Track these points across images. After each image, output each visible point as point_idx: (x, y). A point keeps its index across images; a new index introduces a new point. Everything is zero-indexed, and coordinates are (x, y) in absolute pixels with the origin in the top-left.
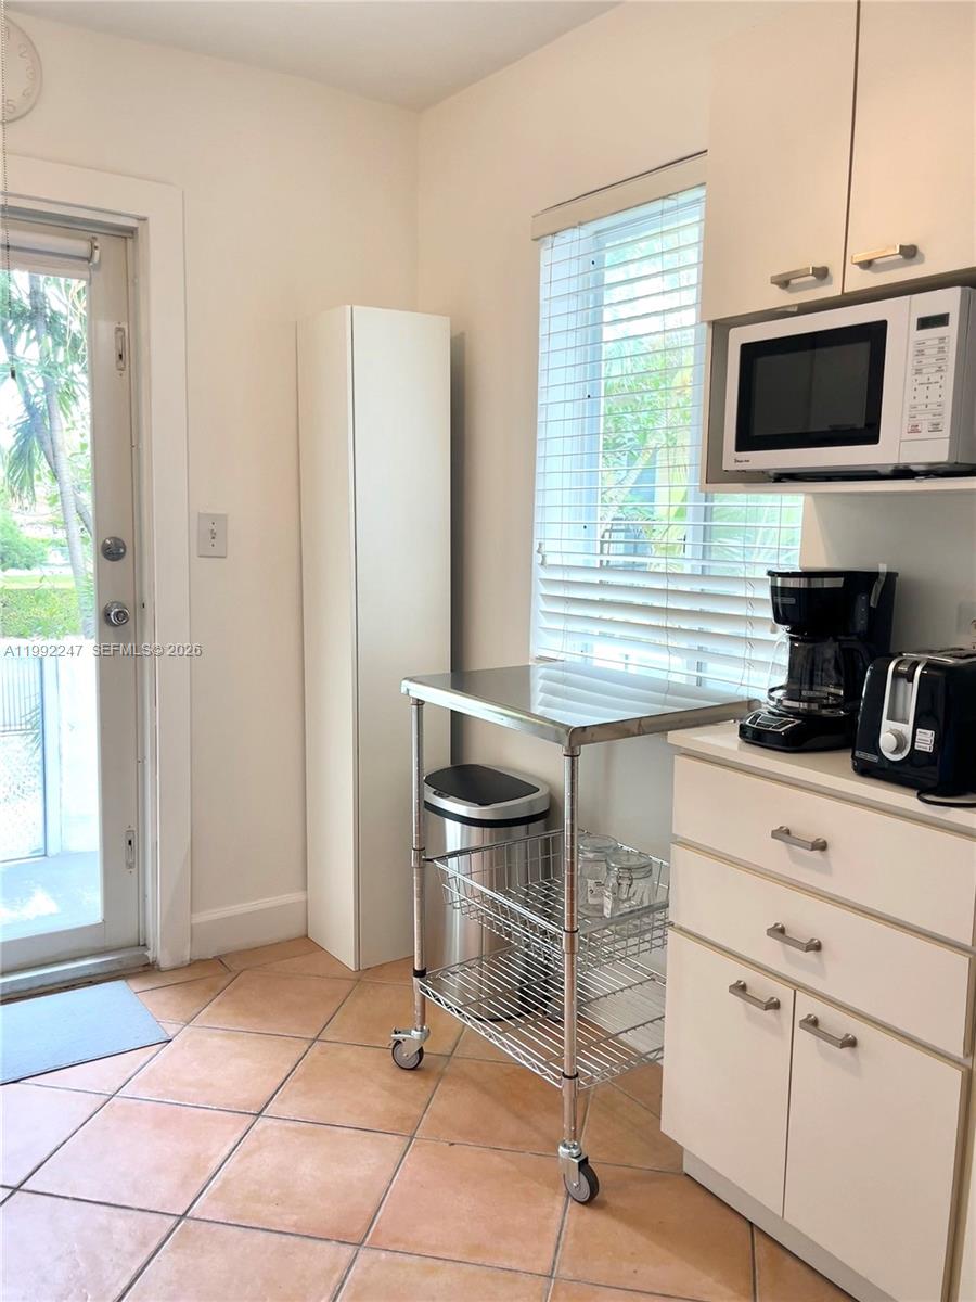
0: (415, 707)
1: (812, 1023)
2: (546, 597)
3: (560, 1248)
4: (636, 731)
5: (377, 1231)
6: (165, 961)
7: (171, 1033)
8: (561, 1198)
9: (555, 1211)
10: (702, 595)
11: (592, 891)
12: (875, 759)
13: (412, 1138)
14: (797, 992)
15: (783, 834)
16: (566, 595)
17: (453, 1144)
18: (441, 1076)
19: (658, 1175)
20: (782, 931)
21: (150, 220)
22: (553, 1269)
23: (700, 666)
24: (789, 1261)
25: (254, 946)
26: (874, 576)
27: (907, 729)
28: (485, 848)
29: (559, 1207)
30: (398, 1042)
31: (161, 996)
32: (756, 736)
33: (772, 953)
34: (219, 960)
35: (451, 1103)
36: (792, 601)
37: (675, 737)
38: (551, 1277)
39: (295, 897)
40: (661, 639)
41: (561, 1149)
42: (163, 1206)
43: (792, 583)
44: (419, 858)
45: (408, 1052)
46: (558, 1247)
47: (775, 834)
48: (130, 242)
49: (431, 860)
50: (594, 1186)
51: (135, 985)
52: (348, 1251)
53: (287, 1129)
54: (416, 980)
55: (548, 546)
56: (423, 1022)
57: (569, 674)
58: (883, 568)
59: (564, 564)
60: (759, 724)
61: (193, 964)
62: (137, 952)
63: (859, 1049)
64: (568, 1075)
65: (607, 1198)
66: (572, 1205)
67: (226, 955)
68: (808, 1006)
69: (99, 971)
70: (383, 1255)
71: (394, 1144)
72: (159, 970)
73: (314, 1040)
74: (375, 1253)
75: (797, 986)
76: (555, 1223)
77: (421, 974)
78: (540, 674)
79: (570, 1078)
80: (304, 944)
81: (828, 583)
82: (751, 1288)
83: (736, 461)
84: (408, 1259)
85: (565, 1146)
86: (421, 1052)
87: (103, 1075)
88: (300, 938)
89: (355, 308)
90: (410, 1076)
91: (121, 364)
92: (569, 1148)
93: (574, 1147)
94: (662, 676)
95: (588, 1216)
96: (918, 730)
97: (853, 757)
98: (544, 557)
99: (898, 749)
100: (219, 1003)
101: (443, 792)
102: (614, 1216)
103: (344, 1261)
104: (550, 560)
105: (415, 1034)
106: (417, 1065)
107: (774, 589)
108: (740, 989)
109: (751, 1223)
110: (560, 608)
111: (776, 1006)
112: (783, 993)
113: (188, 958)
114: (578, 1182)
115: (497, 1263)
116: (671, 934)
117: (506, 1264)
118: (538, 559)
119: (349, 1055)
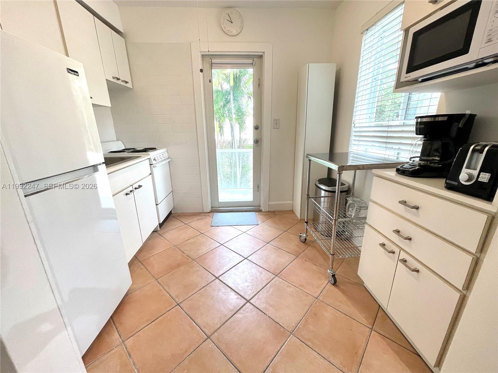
0: (309, 161)
1: (404, 261)
2: (355, 136)
3: (322, 293)
4: (362, 168)
5: (281, 275)
6: (263, 210)
7: (259, 223)
8: (327, 281)
9: (325, 283)
10: (402, 131)
11: (350, 211)
12: (456, 183)
13: (297, 257)
14: (401, 251)
15: (404, 203)
16: (360, 135)
17: (306, 261)
18: (309, 245)
19: (356, 284)
20: (399, 232)
21: (265, 52)
22: (318, 297)
23: (398, 154)
24: (389, 320)
25: (281, 210)
26: (463, 115)
27: (475, 173)
28: (329, 197)
29: (326, 283)
30: (301, 236)
31: (260, 216)
32: (402, 172)
33: (395, 238)
34: (274, 212)
35: (309, 252)
36: (423, 126)
37: (374, 171)
38: (317, 298)
39: (291, 202)
40: (384, 145)
41: (328, 270)
42: (244, 255)
43: (424, 120)
44: (307, 197)
45: (303, 238)
46: (321, 292)
47: (400, 202)
48: (261, 58)
49: (310, 198)
50: (335, 281)
51: (257, 213)
52: (274, 276)
53: (272, 248)
54: (305, 224)
55: (356, 122)
56: (307, 233)
57: (358, 156)
58: (468, 112)
59: (360, 126)
60: (403, 168)
61: (269, 212)
62: (259, 207)
63: (420, 274)
64: (332, 254)
65: (339, 285)
66: (329, 284)
67: (275, 211)
68: (403, 256)
69: (251, 210)
70: (280, 280)
71: (293, 257)
72: (262, 211)
73: (285, 231)
74: (279, 278)
75: (401, 249)
76: (323, 286)
77: (306, 222)
78: (351, 156)
79: (332, 255)
80: (292, 212)
81: (440, 119)
82: (373, 323)
83: (406, 77)
84: (285, 282)
85: (329, 270)
86: (306, 239)
87: (244, 228)
88: (291, 211)
89: (310, 64)
90: (302, 244)
91: (259, 87)
92: (330, 271)
93: (332, 271)
94: (383, 156)
95: (333, 288)
96: (482, 173)
97: (446, 183)
98: (355, 125)
99: (468, 180)
100: (270, 220)
101: (320, 183)
102: (339, 290)
103: (272, 278)
104: (356, 126)
105: (304, 235)
106: (305, 241)
107: (417, 123)
108: (383, 245)
109: (380, 306)
110: (357, 138)
111: (394, 253)
112: (397, 250)
113: (268, 210)
114: (331, 279)
115: (305, 291)
116: (366, 226)
117: (307, 292)
118: (353, 125)
119: (291, 236)
